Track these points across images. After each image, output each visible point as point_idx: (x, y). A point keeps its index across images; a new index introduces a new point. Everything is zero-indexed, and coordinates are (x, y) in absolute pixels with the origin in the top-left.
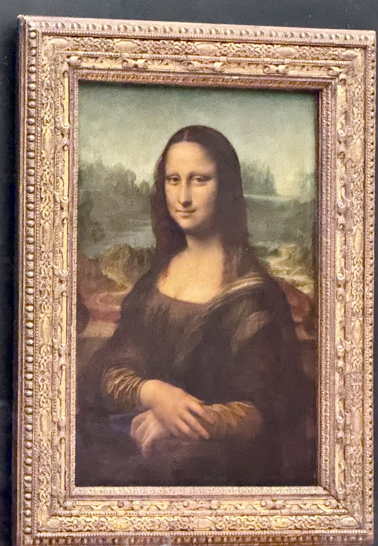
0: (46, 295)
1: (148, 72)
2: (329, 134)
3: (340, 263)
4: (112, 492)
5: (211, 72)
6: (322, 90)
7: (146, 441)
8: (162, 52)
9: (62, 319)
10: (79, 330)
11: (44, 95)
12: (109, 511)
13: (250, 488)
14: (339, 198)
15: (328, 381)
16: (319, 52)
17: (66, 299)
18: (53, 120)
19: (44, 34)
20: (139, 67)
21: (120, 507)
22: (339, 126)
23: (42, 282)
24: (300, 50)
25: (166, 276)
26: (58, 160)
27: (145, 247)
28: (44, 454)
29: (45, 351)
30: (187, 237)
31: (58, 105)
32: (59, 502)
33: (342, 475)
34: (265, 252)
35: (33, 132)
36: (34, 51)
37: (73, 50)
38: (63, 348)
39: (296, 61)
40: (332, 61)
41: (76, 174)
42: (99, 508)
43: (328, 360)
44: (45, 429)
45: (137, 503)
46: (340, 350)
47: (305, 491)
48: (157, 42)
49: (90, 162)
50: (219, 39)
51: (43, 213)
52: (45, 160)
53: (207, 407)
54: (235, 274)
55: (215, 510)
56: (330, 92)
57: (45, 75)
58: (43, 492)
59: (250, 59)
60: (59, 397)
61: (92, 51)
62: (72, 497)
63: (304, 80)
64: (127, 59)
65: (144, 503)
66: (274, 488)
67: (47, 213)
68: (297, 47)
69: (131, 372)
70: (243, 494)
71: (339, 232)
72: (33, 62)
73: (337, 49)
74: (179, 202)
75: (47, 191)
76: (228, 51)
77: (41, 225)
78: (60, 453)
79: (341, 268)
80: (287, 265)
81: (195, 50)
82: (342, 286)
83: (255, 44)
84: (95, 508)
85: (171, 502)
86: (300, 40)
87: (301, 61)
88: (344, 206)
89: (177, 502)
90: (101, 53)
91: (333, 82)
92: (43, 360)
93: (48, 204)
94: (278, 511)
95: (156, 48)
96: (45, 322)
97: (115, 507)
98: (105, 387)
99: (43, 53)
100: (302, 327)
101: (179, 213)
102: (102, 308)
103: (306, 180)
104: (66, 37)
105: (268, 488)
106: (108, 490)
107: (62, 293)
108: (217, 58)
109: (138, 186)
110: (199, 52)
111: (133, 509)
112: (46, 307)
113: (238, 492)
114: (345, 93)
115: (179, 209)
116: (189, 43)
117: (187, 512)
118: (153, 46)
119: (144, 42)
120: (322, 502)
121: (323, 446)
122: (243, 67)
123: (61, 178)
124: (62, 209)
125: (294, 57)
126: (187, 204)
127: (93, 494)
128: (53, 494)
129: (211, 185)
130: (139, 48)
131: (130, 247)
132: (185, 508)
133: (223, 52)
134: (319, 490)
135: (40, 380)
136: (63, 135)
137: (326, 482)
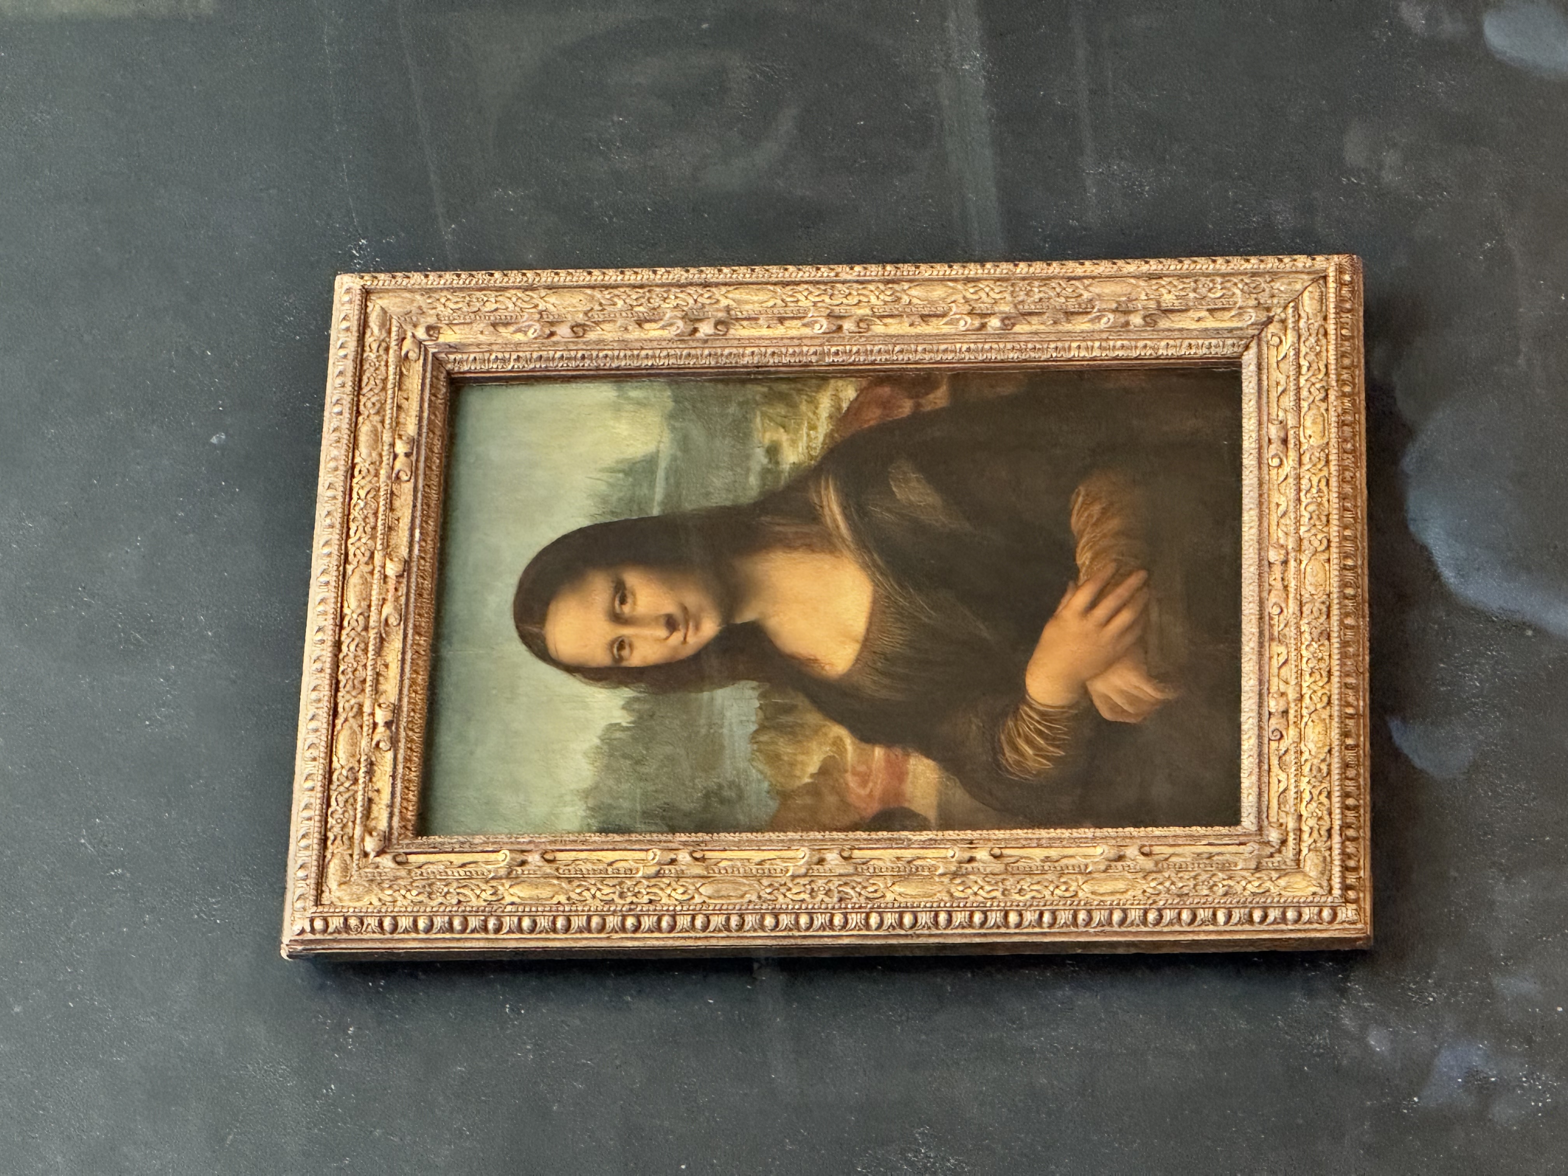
0: (848, 890)
1: (400, 700)
2: (535, 355)
3: (794, 329)
4: (1251, 753)
5: (405, 580)
6: (449, 373)
7: (1149, 691)
8: (361, 673)
9: (898, 858)
10: (922, 825)
11: (440, 900)
12: (1291, 758)
13: (1246, 490)
14: (665, 333)
15: (1030, 346)
16: (372, 378)
17: (856, 852)
18: (494, 883)
19: (318, 902)
20: (390, 719)
21: (1282, 736)
22: (519, 337)
23: (821, 896)
24: (366, 413)
25: (816, 661)
26: (573, 872)
27: (757, 704)
28: (1173, 887)
29: (961, 888)
30: (739, 621)
31: (462, 873)
32: (1271, 855)
33: (1218, 314)
34: (770, 472)
35: (516, 920)
36: (353, 922)
37: (351, 846)
38: (957, 855)
39: (387, 421)
40: (391, 351)
41: (603, 838)
42: (1283, 776)
43: (987, 346)
44: (1121, 885)
45: (1273, 705)
46: (967, 323)
47: (1251, 385)
48: (341, 685)
49: (581, 813)
50: (338, 567)
51: (679, 897)
52: (573, 896)
53: (1082, 577)
54: (815, 528)
55: (1287, 553)
56: (452, 357)
57: (400, 898)
58: (1249, 886)
59: (382, 509)
60: (1057, 861)
61: (356, 809)
62: (1260, 829)
63: (426, 405)
64: (374, 743)
65: (1274, 689)
66: (1246, 444)
67: (681, 890)
68: (360, 419)
69: (1010, 723)
70: (1257, 502)
71: (732, 331)
72: (373, 922)
73: (367, 344)
74: (667, 638)
75: (636, 890)
76: (363, 549)
77: (704, 902)
78: (1171, 855)
79: (804, 325)
80: (797, 431)
81: (359, 611)
82: (840, 322)
83: (351, 498)
84: (1282, 786)
85: (1272, 639)
86: (346, 415)
87: (388, 412)
88: (680, 323)
89: (1271, 626)
90: (360, 793)
91: (432, 350)
92: (980, 891)
93: (662, 889)
94: (1291, 433)
95: (354, 687)
96: (902, 890)
97: (1281, 747)
98: (1039, 773)
99: (358, 904)
100: (922, 401)
101: (689, 639)
102: (878, 784)
103: (628, 398)
104: (327, 860)
105: (1245, 456)
106: (1248, 762)
107: (845, 858)
108: (377, 569)
109: (632, 719)
110: (364, 604)
111: (1285, 712)
112: (871, 889)
113: (1252, 512)
114: (455, 328)
115: (682, 639)
116: (345, 623)
117: (1293, 606)
118: (348, 692)
119: (340, 710)
120: (1273, 351)
121: (1160, 352)
122: (398, 520)
123: (611, 864)
124: (673, 862)
125: (379, 426)
126: (671, 624)
127: (1256, 789)
128: (1254, 866)
129: (633, 579)
130: (351, 720)
131: (756, 732)
132: (1285, 610)
133: (366, 559)
134: (1249, 359)
135: (1021, 898)
136: (523, 863)
137: (1233, 345)
